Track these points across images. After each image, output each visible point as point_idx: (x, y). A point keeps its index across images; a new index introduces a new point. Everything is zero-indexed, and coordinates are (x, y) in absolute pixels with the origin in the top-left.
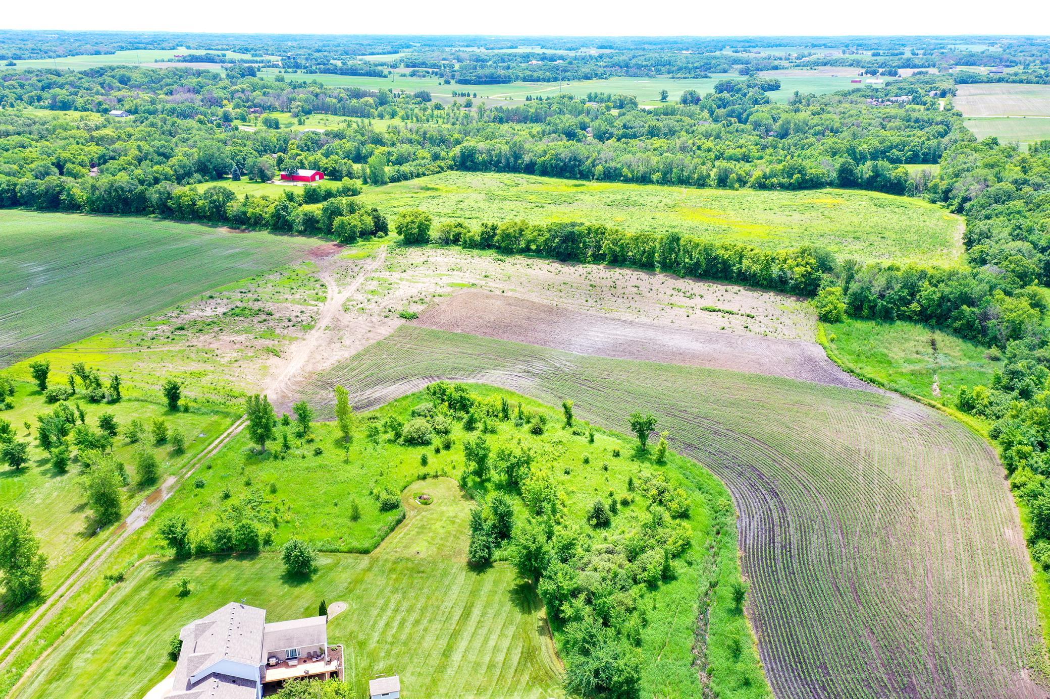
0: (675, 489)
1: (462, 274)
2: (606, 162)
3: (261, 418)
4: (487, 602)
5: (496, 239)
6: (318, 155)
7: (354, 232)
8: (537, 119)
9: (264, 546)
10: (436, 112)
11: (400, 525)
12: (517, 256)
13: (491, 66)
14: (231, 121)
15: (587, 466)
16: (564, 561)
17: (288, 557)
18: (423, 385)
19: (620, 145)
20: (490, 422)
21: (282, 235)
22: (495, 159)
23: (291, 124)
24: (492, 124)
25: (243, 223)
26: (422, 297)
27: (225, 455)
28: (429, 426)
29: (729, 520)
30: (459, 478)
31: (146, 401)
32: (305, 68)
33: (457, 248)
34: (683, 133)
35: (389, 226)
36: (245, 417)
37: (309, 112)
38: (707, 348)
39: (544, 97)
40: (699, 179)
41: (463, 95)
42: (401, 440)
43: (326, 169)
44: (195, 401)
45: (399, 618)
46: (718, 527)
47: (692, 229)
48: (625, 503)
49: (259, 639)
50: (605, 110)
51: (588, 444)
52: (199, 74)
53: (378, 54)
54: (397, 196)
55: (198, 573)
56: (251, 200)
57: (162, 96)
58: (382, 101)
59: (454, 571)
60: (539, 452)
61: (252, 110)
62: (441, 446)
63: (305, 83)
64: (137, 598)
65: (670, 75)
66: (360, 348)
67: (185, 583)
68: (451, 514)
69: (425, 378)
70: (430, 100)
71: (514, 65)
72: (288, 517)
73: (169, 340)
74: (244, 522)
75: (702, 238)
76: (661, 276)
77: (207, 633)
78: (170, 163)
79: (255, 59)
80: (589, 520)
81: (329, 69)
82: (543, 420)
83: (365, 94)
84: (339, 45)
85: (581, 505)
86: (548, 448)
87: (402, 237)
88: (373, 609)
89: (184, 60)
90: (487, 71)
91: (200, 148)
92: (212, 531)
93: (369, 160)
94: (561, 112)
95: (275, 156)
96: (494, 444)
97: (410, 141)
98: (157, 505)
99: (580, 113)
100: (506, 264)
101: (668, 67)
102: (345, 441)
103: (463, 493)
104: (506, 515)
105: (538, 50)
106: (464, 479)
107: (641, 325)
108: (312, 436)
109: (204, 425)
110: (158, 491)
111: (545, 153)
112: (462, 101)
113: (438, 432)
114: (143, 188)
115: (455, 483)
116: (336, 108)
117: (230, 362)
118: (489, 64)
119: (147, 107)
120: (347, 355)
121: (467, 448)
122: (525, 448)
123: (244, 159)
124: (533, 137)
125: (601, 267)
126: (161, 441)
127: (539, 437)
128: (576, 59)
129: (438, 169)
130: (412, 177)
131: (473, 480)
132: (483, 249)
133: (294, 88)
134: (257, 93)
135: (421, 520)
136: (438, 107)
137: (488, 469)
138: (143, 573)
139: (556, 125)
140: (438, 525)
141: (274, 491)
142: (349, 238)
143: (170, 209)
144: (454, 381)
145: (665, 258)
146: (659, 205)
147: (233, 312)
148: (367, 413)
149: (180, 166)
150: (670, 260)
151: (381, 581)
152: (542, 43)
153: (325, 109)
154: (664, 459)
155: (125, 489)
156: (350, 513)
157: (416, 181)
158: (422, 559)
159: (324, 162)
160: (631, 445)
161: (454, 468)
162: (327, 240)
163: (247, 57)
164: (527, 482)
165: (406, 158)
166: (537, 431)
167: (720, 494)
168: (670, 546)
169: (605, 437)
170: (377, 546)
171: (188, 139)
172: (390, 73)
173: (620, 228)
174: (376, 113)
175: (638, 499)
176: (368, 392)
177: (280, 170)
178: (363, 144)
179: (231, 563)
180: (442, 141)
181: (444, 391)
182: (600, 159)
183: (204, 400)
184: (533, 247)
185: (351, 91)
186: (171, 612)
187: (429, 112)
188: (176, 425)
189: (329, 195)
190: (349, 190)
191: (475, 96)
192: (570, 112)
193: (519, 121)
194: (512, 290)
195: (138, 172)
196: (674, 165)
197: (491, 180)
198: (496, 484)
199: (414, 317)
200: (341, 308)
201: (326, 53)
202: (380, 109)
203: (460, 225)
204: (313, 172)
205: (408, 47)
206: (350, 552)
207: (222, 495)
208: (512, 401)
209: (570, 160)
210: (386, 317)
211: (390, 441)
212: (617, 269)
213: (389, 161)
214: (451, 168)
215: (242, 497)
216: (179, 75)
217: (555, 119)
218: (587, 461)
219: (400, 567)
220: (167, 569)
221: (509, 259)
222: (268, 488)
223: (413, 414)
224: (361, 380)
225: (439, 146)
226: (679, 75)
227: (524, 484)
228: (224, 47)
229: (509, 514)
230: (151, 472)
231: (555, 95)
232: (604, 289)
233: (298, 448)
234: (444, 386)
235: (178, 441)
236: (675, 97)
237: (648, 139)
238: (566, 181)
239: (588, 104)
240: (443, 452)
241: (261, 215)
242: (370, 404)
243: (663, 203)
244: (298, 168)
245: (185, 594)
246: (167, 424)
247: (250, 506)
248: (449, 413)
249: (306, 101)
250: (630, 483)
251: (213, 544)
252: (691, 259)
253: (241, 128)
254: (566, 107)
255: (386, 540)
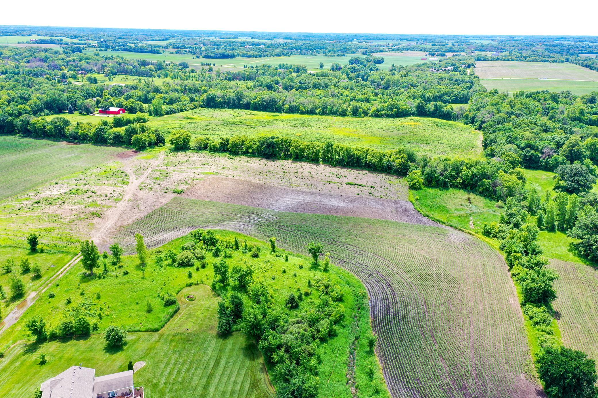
0: (334, 285)
1: (209, 167)
2: (290, 102)
3: (89, 254)
4: (229, 356)
5: (229, 146)
6: (122, 99)
7: (145, 144)
8: (250, 78)
9: (93, 331)
10: (192, 74)
11: (176, 314)
12: (241, 156)
13: (223, 48)
14: (67, 78)
15: (284, 274)
16: (273, 329)
17: (108, 337)
18: (188, 231)
19: (298, 93)
20: (228, 252)
21: (100, 146)
22: (227, 101)
23: (105, 81)
24: (225, 81)
25: (76, 139)
26: (186, 180)
27: (67, 277)
28: (192, 255)
29: (365, 301)
30: (211, 284)
31: (16, 247)
32: (112, 48)
33: (206, 152)
34: (333, 86)
35: (165, 140)
36: (80, 254)
37: (115, 74)
38: (350, 206)
39: (254, 66)
40: (342, 112)
41: (207, 64)
42: (176, 264)
43: (127, 107)
44: (48, 246)
45: (177, 368)
46: (359, 305)
47: (339, 140)
48: (307, 294)
49: (92, 387)
50: (289, 73)
51: (285, 262)
52: (46, 51)
53: (156, 40)
54: (170, 122)
55: (51, 350)
56: (80, 125)
57: (23, 64)
58: (159, 67)
59: (209, 338)
60: (257, 267)
61: (80, 72)
62: (200, 266)
63: (112, 57)
64: (12, 367)
65: (325, 54)
66: (150, 211)
67: (43, 356)
68: (207, 306)
69: (189, 227)
70: (188, 67)
71: (236, 48)
72: (108, 312)
73: (30, 209)
74: (80, 317)
75: (345, 144)
76: (323, 166)
77: (58, 386)
78: (28, 104)
79: (81, 42)
80: (286, 305)
81: (127, 49)
82: (259, 249)
83: (149, 64)
84: (132, 35)
85: (282, 297)
86: (262, 265)
87: (173, 146)
88: (161, 364)
89: (37, 42)
90: (221, 51)
91: (47, 95)
92: (60, 323)
93: (153, 102)
94: (264, 74)
95: (95, 99)
96: (231, 264)
97: (177, 91)
98: (24, 310)
99: (275, 75)
100: (235, 161)
101: (323, 50)
102: (142, 266)
103: (213, 293)
104: (239, 305)
105: (250, 40)
106: (214, 285)
107: (313, 193)
108: (122, 264)
109: (54, 260)
110: (25, 301)
111: (256, 97)
112: (207, 68)
113: (198, 259)
114: (12, 118)
115: (209, 287)
116: (131, 71)
117: (70, 222)
118: (222, 47)
119: (13, 70)
120: (142, 215)
121: (215, 267)
122: (249, 266)
123: (76, 101)
124: (248, 88)
125: (289, 161)
126: (26, 271)
127: (257, 259)
128: (271, 45)
129: (194, 107)
130: (178, 112)
131: (219, 285)
132: (221, 152)
133: (106, 59)
134: (83, 62)
135: (189, 310)
136: (193, 71)
137: (228, 278)
138: (15, 352)
139: (261, 82)
140: (199, 312)
141: (99, 297)
142: (141, 147)
143: (29, 131)
144: (206, 229)
145: (325, 156)
146: (320, 126)
147: (71, 192)
148: (155, 249)
149: (35, 106)
150: (328, 157)
151: (166, 347)
152: (252, 35)
153: (125, 72)
154: (328, 269)
155: (3, 301)
156: (146, 308)
157: (181, 114)
158: (190, 333)
159: (125, 103)
160: (309, 261)
161: (208, 279)
162: (128, 148)
163: (76, 41)
164: (250, 285)
165: (175, 101)
166: (255, 256)
167: (359, 287)
168: (332, 318)
169: (294, 258)
170: (163, 326)
171: (40, 89)
172: (164, 51)
173: (299, 140)
174: (156, 75)
175: (314, 292)
176: (156, 237)
177: (98, 108)
178: (149, 92)
179: (73, 342)
180: (196, 91)
181: (201, 234)
182: (287, 101)
183: (53, 245)
184: (250, 151)
185: (141, 62)
186: (35, 374)
187: (188, 74)
188: (35, 261)
189: (128, 122)
190: (141, 119)
191: (214, 65)
192: (269, 74)
193: (240, 80)
194: (238, 176)
195: (9, 109)
196: (328, 104)
197: (225, 114)
198: (232, 287)
199: (182, 192)
200: (137, 188)
201: (124, 40)
202: (158, 72)
203: (207, 139)
204: (119, 108)
205: (174, 37)
206: (146, 331)
207: (66, 301)
208: (240, 239)
209: (270, 101)
210: (165, 192)
211: (169, 265)
212: (298, 163)
213: (164, 102)
214: (201, 106)
215: (79, 302)
216: (33, 51)
217: (260, 78)
218: (284, 272)
219: (177, 338)
220: (32, 348)
221: (237, 158)
222: (95, 296)
223: (183, 248)
224: (151, 230)
225: (194, 94)
226: (329, 54)
227: (249, 286)
228: (62, 35)
229: (241, 304)
230: (19, 290)
231: (260, 65)
232: (291, 174)
233: (113, 271)
234: (201, 232)
235: (37, 271)
236: (327, 67)
237: (313, 89)
238: (268, 113)
239: (279, 70)
240: (201, 270)
241: (87, 134)
242: (156, 244)
243: (323, 125)
244: (109, 106)
245: (43, 363)
246: (30, 261)
247: (84, 307)
248: (204, 247)
249: (113, 67)
250: (309, 283)
251: (61, 331)
252: (339, 156)
253: (73, 83)
254: (267, 71)
255: (168, 323)
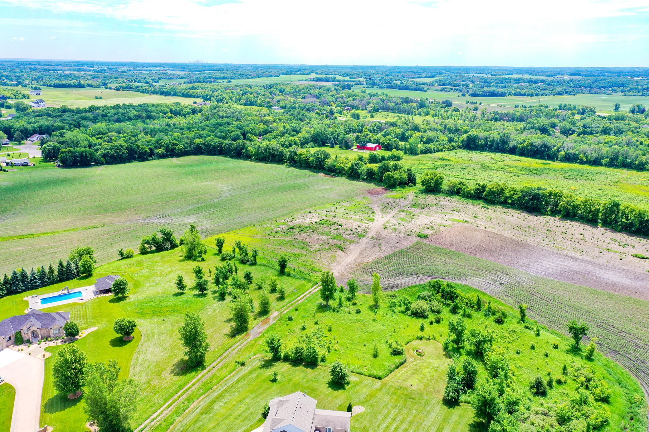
0: (599, 380)
1: (459, 214)
2: (568, 149)
3: (328, 286)
4: (453, 428)
5: (484, 193)
6: (380, 135)
7: (395, 182)
8: (521, 119)
9: (320, 362)
10: (454, 113)
11: (402, 366)
12: (498, 206)
13: (493, 86)
14: (334, 114)
15: (532, 351)
16: (510, 412)
17: (333, 372)
18: (427, 280)
19: (580, 138)
20: (468, 311)
21: (353, 180)
22: (489, 143)
23: (367, 117)
24: (490, 122)
25: (333, 171)
26: (432, 225)
27: (306, 304)
28: (428, 306)
29: (641, 411)
30: (444, 342)
31: (268, 266)
32: (379, 85)
33: (458, 197)
34: (630, 133)
35: (417, 180)
36: (320, 284)
37: (377, 110)
38: (636, 284)
39: (528, 106)
40: (639, 165)
41: (473, 103)
42: (409, 313)
43: (383, 144)
44: (294, 270)
45: (395, 425)
46: (632, 414)
47: (630, 199)
48: (559, 382)
49: (312, 417)
50: (570, 115)
51: (535, 336)
52: (320, 88)
53: (422, 78)
54: (424, 162)
55: (283, 370)
56: (339, 159)
57: (300, 99)
58: (422, 105)
59: (433, 402)
60: (500, 335)
61: (346, 108)
62: (434, 320)
63: (377, 94)
64: (250, 377)
65: (623, 93)
66: (391, 252)
67: (275, 375)
68: (436, 365)
69: (428, 276)
70: (451, 106)
71: (509, 85)
72: (336, 347)
73: (285, 234)
74: (312, 345)
75: (638, 206)
76: (603, 229)
77: (284, 406)
78: (299, 136)
79: (351, 80)
80: (531, 388)
81: (392, 86)
82: (504, 315)
83: (411, 101)
84: (400, 72)
85: (525, 377)
86: (506, 334)
87: (424, 187)
88: (379, 415)
89: (314, 80)
90: (491, 89)
91: (315, 129)
92: (293, 347)
93: (409, 140)
94: (538, 115)
95: (355, 134)
96: (469, 326)
97: (436, 130)
98: (266, 327)
99: (552, 117)
100: (490, 211)
101: (622, 88)
102: (375, 307)
103: (445, 353)
104: (472, 373)
105: (527, 76)
106: (446, 344)
107: (583, 261)
108: (356, 301)
109: (297, 285)
110: (268, 319)
111: (524, 141)
112: (472, 107)
113: (433, 311)
114: (283, 148)
115: (441, 346)
116: (393, 109)
117: (315, 251)
118: (492, 84)
119: (291, 105)
120: (382, 255)
121: (451, 324)
122: (490, 331)
123: (338, 136)
124: (517, 131)
125: (557, 219)
126: (273, 291)
127: (500, 326)
128: (553, 81)
129: (452, 148)
130: (434, 152)
131: (453, 346)
132: (475, 199)
133: (371, 96)
134: (350, 98)
135: (416, 365)
136: (456, 110)
137: (463, 340)
138: (254, 364)
139: (533, 123)
140: (426, 370)
141: (330, 330)
142: (392, 185)
143: (295, 161)
144: (447, 281)
145: (606, 217)
146: (605, 181)
147: (321, 222)
148: (390, 293)
149: (303, 138)
150: (610, 219)
151: (387, 399)
152: (530, 71)
153: (387, 109)
154: (592, 357)
155: (252, 314)
156: (372, 352)
157: (437, 154)
158: (414, 390)
159: (383, 139)
160: (567, 343)
161: (441, 336)
162: (379, 185)
163: (347, 79)
164: (490, 354)
165: (432, 140)
166: (499, 321)
167: (636, 391)
168: (591, 421)
169: (548, 334)
170: (386, 376)
171: (309, 123)
172: (428, 89)
173: (573, 194)
174: (417, 112)
175: (569, 381)
176: (392, 279)
177: (357, 143)
178: (407, 130)
179: (301, 368)
180: (456, 131)
181: (440, 286)
182: (564, 147)
183: (299, 271)
184: (509, 201)
185: (404, 99)
186: (267, 389)
187: (450, 113)
188: (283, 283)
189: (383, 159)
190: (395, 157)
191: (481, 104)
192: (545, 116)
193: (508, 121)
194: (491, 227)
195: (282, 140)
196: (620, 154)
197: (485, 157)
198: (467, 351)
199: (426, 237)
200: (382, 227)
201: (391, 77)
202: (420, 110)
203: (462, 183)
204: (376, 145)
205: (441, 74)
206: (369, 376)
207: (301, 327)
208: (484, 299)
209: (541, 147)
210: (409, 235)
211: (402, 312)
212: (568, 221)
213: (421, 141)
214: (460, 147)
215: (312, 330)
216: (309, 88)
217: (534, 120)
218: (533, 348)
219: (399, 392)
220: (268, 364)
221: (492, 208)
222: (327, 328)
223: (419, 297)
224: (389, 272)
225: (453, 133)
226: (630, 93)
227: (487, 355)
228: (336, 73)
229: (475, 373)
230: (266, 307)
231: (535, 105)
232: (557, 233)
233: (347, 307)
234: (440, 283)
235: (282, 292)
236: (625, 109)
237: (601, 135)
238: (537, 160)
239: (558, 111)
240: (435, 324)
241: (343, 168)
242: (392, 287)
243: (608, 180)
244: (367, 142)
245: (274, 380)
246: (277, 282)
247: (316, 337)
248: (441, 301)
249: (377, 104)
250: (565, 369)
251: (293, 355)
252: (627, 219)
253: (338, 118)
254: (542, 112)
255: (393, 373)
